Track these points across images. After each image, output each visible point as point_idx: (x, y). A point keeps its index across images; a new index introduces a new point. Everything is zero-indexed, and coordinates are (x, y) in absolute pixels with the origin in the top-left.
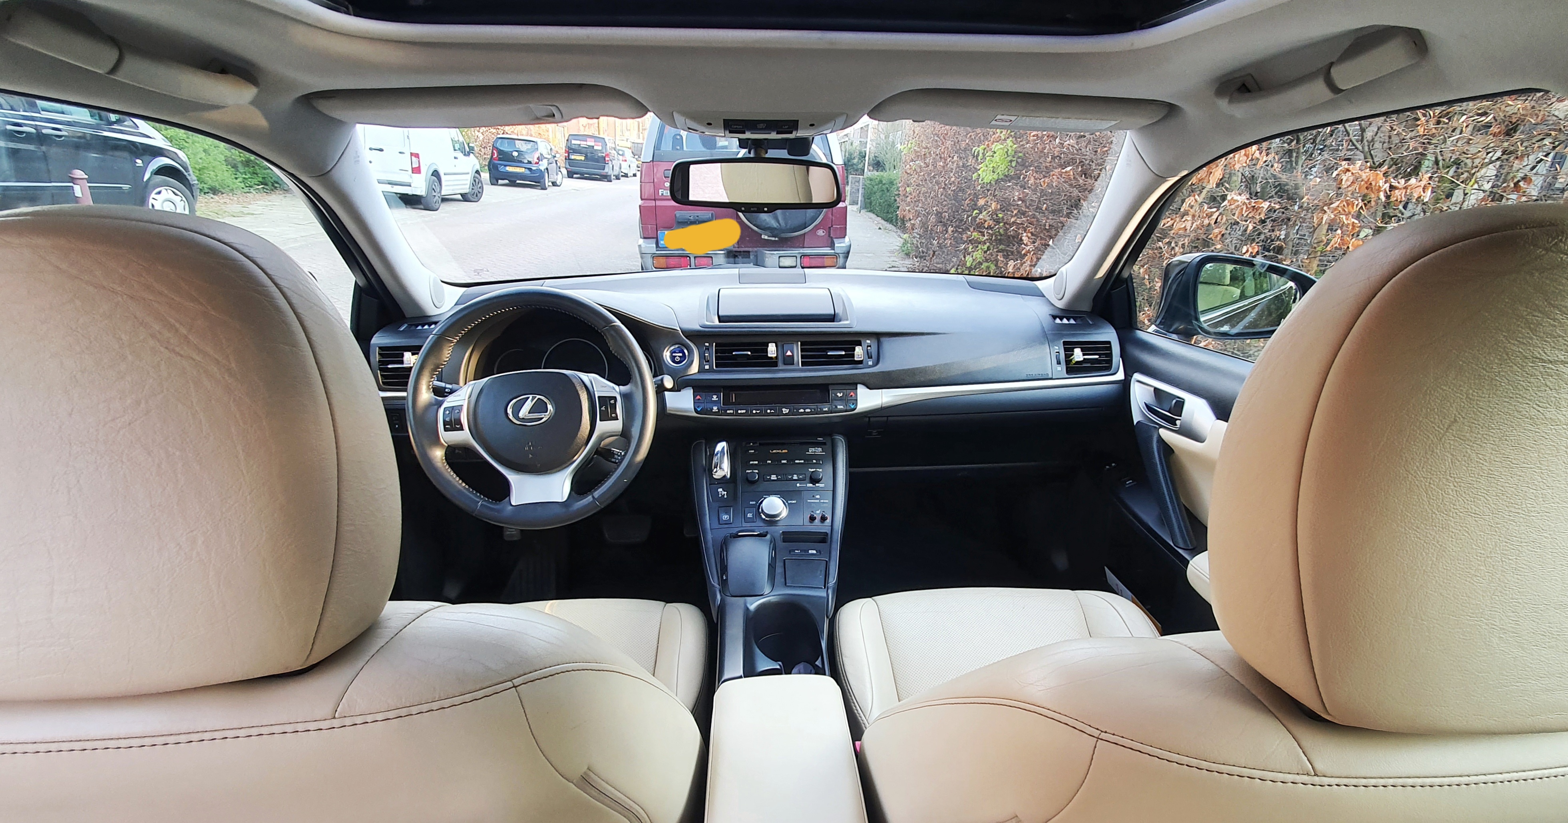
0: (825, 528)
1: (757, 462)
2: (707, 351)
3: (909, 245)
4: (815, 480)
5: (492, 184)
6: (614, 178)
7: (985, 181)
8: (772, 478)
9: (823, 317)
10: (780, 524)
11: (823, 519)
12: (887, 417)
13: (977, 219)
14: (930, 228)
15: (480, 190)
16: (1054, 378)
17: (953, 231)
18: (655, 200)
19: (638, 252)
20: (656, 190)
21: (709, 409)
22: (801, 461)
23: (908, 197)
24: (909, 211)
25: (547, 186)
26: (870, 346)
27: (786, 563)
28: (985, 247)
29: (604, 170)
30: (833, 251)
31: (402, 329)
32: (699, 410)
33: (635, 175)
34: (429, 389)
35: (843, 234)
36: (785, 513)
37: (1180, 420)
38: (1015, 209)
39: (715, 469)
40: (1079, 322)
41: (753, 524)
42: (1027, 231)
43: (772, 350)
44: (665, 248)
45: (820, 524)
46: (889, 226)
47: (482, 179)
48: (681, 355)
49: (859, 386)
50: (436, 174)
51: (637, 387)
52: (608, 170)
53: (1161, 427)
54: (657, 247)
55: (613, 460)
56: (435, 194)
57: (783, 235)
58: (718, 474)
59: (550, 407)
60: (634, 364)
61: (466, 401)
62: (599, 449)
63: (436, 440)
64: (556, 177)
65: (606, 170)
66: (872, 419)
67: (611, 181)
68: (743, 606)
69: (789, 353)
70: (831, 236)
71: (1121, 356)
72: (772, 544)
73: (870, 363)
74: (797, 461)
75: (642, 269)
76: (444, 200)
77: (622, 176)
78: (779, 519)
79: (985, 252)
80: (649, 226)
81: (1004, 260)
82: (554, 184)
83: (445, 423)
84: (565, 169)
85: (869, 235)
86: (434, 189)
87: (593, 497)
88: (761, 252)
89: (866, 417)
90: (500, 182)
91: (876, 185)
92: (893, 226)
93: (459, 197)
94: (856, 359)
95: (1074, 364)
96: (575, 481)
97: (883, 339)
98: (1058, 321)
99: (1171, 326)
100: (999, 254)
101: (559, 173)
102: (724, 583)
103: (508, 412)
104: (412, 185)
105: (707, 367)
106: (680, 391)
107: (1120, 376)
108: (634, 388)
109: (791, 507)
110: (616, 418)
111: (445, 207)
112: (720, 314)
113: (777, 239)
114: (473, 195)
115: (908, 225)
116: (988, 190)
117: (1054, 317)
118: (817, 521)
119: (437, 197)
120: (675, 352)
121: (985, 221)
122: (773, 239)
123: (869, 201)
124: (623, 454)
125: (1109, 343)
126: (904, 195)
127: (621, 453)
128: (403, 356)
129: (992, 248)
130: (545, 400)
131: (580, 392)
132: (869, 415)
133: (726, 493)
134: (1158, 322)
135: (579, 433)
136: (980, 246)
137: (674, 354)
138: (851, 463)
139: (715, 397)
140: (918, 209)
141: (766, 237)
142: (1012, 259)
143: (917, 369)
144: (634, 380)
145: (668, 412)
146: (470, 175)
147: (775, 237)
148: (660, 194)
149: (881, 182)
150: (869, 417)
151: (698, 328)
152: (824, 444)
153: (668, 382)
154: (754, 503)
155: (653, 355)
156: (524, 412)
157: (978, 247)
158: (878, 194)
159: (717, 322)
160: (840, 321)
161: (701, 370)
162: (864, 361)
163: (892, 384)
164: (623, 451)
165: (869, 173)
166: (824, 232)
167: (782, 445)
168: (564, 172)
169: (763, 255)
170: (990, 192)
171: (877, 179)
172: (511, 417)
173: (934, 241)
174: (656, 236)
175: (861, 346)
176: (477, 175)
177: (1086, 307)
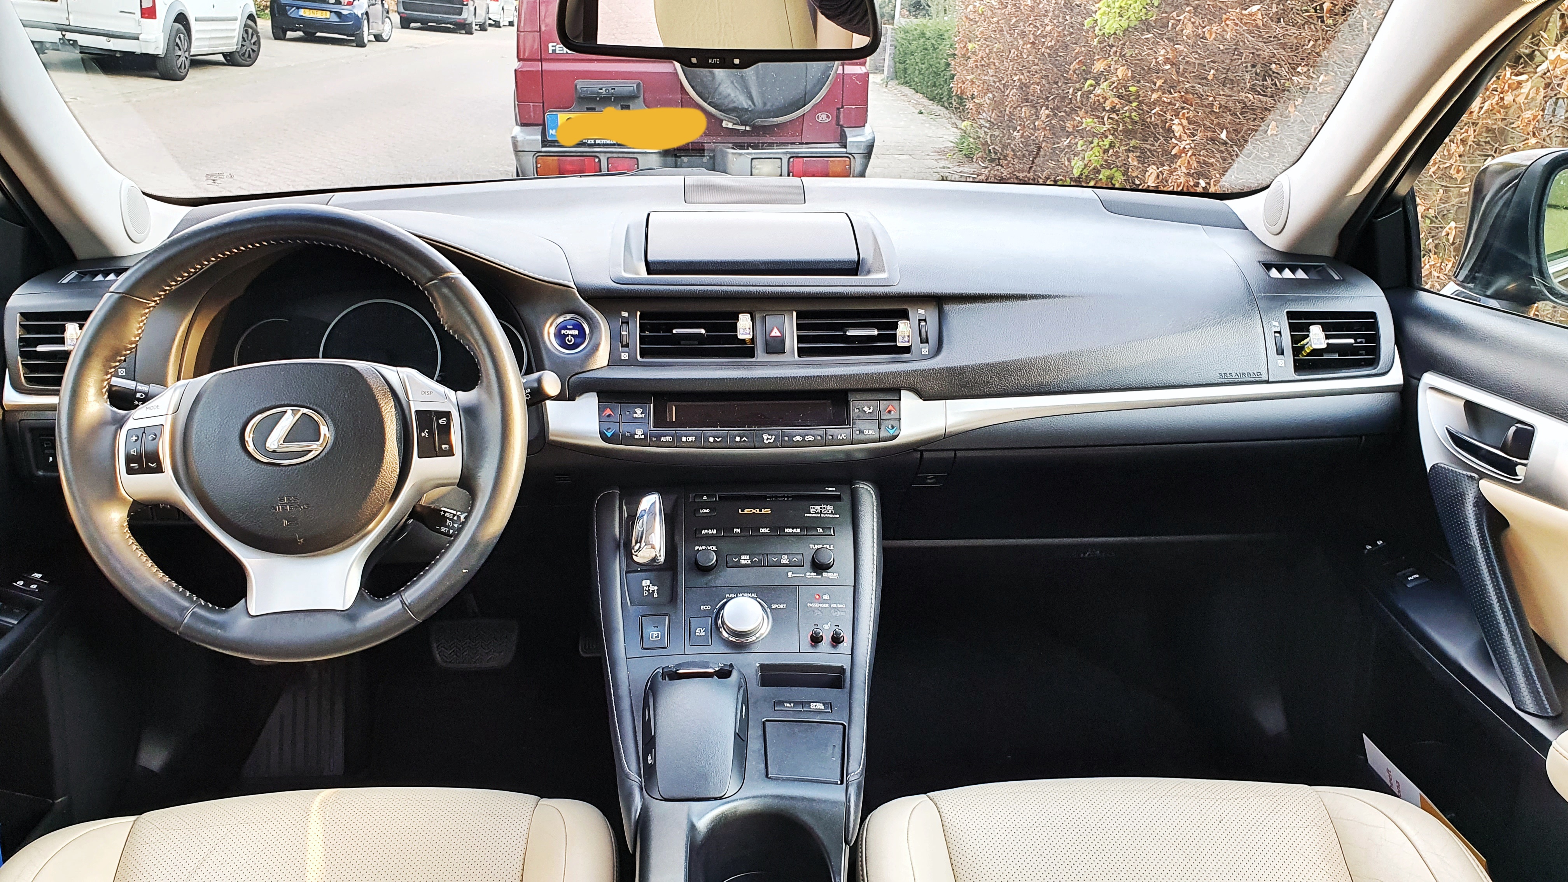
0: (838, 658)
1: (714, 532)
2: (624, 325)
3: (972, 140)
4: (819, 567)
5: (276, 39)
6: (477, 27)
7: (1107, 31)
8: (743, 562)
9: (838, 266)
10: (756, 648)
11: (836, 640)
12: (955, 450)
13: (1092, 96)
14: (1007, 112)
15: (255, 48)
16: (1270, 380)
17: (1048, 116)
18: (541, 60)
19: (512, 149)
20: (543, 46)
21: (628, 434)
22: (795, 530)
23: (969, 58)
24: (973, 82)
25: (366, 41)
26: (925, 320)
27: (767, 730)
28: (1107, 142)
29: (460, 14)
30: (844, 150)
31: (65, 281)
32: (609, 435)
33: (511, 24)
34: (103, 394)
35: (861, 121)
36: (765, 629)
37: (1525, 465)
38: (1158, 78)
39: (638, 545)
40: (1315, 277)
41: (706, 649)
42: (1180, 116)
43: (744, 326)
44: (555, 143)
45: (829, 649)
46: (937, 108)
47: (259, 30)
48: (576, 332)
49: (902, 392)
50: (181, 18)
51: (489, 390)
52: (467, 15)
53: (1482, 475)
54: (543, 141)
55: (443, 529)
56: (179, 53)
57: (759, 122)
58: (643, 556)
59: (324, 430)
60: (485, 352)
61: (170, 417)
62: (419, 509)
63: (111, 490)
64: (381, 27)
65: (464, 15)
66: (926, 455)
67: (472, 34)
68: (685, 822)
69: (775, 333)
70: (841, 123)
71: (1397, 342)
72: (742, 689)
73: (925, 351)
74: (787, 530)
75: (518, 175)
76: (197, 63)
77: (490, 25)
78: (754, 638)
79: (1106, 151)
80: (531, 104)
81: (1140, 165)
82: (378, 38)
83: (129, 459)
84: (397, 14)
85: (902, 123)
86: (177, 45)
87: (403, 602)
88: (721, 150)
89: (915, 450)
90: (290, 34)
91: (915, 40)
92: (943, 109)
93: (220, 58)
94: (898, 344)
95: (1308, 355)
96: (371, 567)
97: (948, 308)
98: (1274, 273)
99: (1488, 285)
100: (1130, 155)
101: (387, 20)
102: (649, 773)
103: (247, 438)
104: (141, 37)
105: (625, 356)
106: (574, 400)
107: (1396, 377)
108: (484, 397)
109: (777, 619)
110: (450, 453)
111: (195, 75)
112: (650, 258)
113: (748, 128)
114: (244, 54)
115: (970, 105)
116: (1112, 46)
117: (1268, 266)
118: (825, 645)
119: (183, 59)
120: (565, 328)
121: (1105, 99)
122: (743, 128)
123: (902, 66)
124: (462, 519)
125: (1373, 315)
126: (964, 56)
127: (459, 517)
128: (63, 330)
129: (1117, 145)
130: (316, 417)
131: (382, 403)
132: (921, 448)
133: (656, 588)
134: (1461, 277)
135: (378, 481)
136: (1096, 141)
137: (563, 332)
138: (887, 531)
139: (639, 411)
140: (986, 78)
141: (730, 125)
142: (1153, 164)
143: (1013, 362)
144: (484, 379)
145: (551, 438)
146: (238, 22)
147: (746, 125)
148: (550, 52)
149: (923, 34)
150: (922, 452)
151: (609, 284)
152: (838, 498)
153: (551, 384)
154: (708, 607)
155: (525, 332)
156: (274, 441)
157: (1092, 142)
158: (918, 57)
159: (643, 273)
160: (869, 272)
161: (614, 362)
162: (913, 348)
163: (966, 391)
164: (463, 512)
165: (903, 21)
166: (828, 117)
167: (759, 501)
168: (396, 18)
169: (724, 155)
170: (1114, 49)
171: (916, 29)
172: (251, 448)
173: (1015, 133)
174: (541, 122)
175: (908, 319)
176: (250, 22)
177: (1326, 248)
